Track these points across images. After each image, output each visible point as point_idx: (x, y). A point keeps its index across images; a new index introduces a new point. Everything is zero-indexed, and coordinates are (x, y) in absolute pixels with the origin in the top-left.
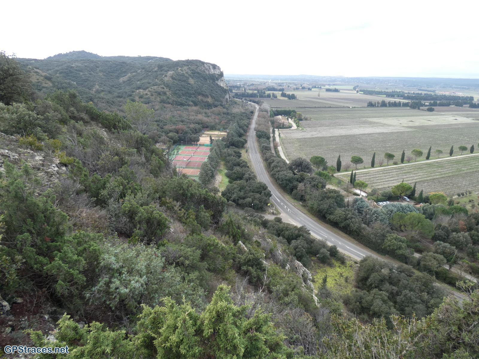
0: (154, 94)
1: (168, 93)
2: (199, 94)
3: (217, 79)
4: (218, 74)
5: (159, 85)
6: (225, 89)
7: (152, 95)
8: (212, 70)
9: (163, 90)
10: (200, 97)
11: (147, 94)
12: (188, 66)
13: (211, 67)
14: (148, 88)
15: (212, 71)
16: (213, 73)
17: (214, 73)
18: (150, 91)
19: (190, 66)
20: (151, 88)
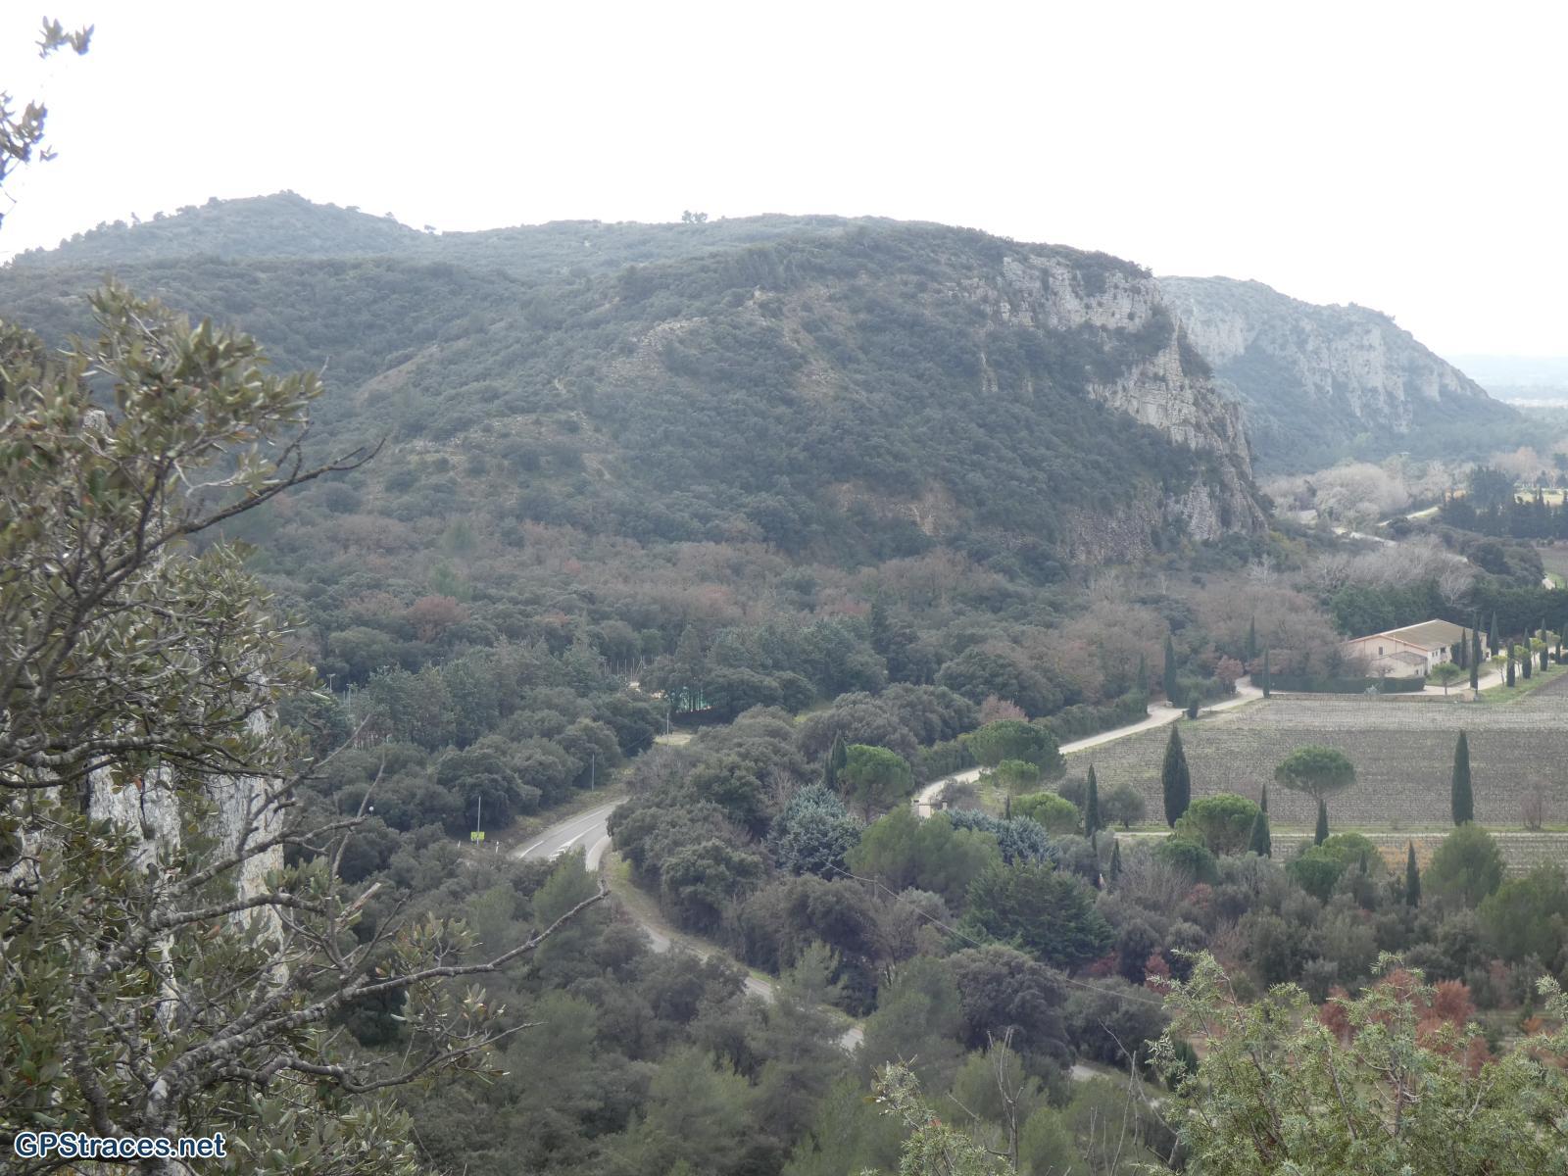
0: (490, 461)
1: (591, 461)
2: (844, 469)
3: (1110, 372)
4: (1120, 332)
5: (548, 409)
6: (1184, 449)
7: (476, 471)
8: (1071, 303)
9: (564, 439)
10: (846, 495)
11: (443, 465)
12: (852, 274)
13: (1061, 274)
14: (463, 425)
15: (1071, 308)
16: (1077, 319)
17: (1088, 326)
18: (466, 446)
19: (863, 279)
20: (487, 430)
